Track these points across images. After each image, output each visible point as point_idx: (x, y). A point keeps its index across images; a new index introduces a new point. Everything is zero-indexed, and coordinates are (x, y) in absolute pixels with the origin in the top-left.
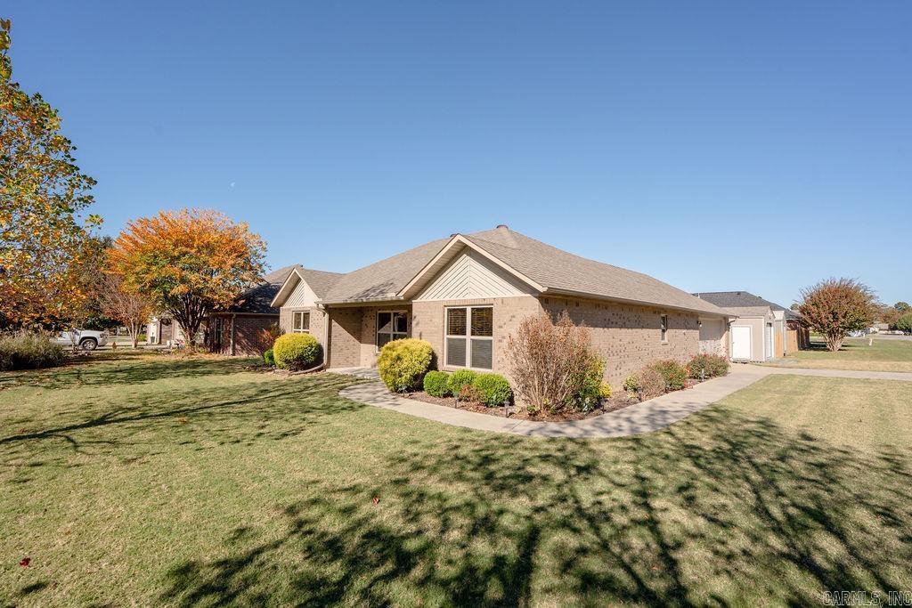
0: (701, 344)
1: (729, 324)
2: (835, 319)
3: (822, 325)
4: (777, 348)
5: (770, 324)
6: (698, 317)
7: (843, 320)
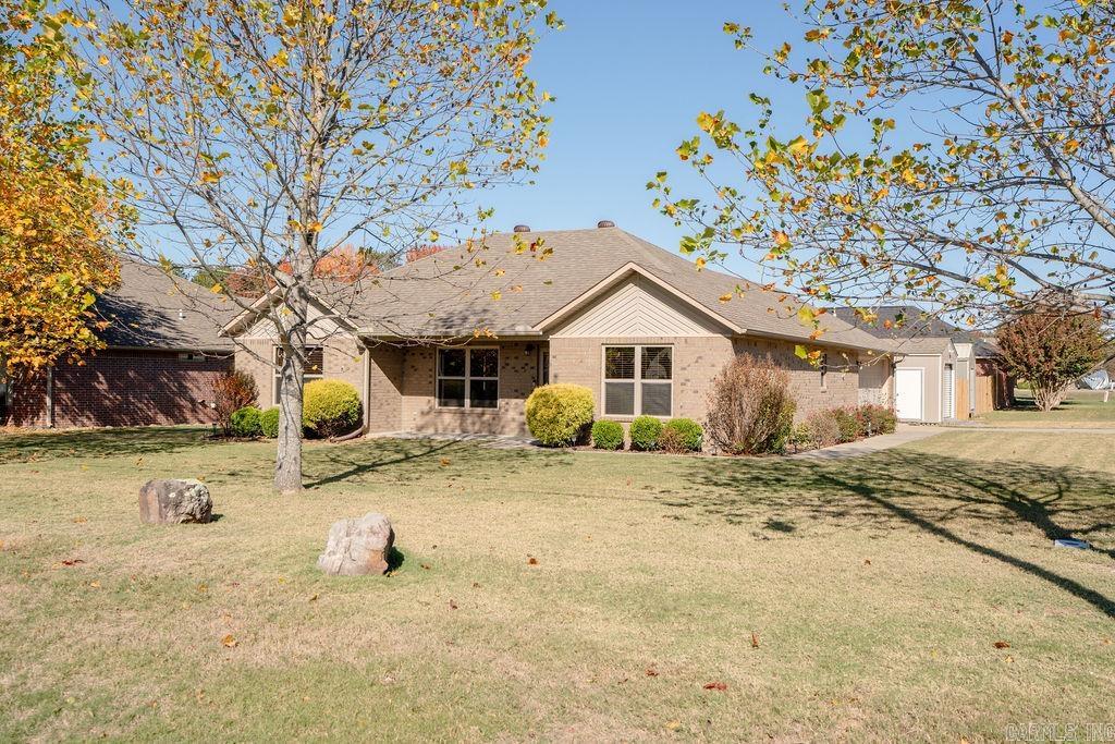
0: (862, 393)
1: (893, 366)
2: (1049, 357)
3: (1029, 367)
4: (960, 405)
5: (950, 366)
6: (857, 355)
7: (1058, 359)
